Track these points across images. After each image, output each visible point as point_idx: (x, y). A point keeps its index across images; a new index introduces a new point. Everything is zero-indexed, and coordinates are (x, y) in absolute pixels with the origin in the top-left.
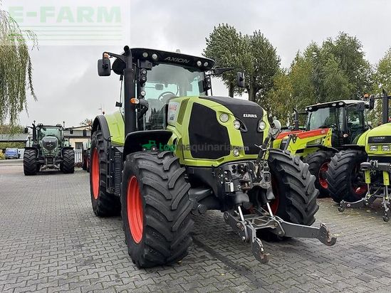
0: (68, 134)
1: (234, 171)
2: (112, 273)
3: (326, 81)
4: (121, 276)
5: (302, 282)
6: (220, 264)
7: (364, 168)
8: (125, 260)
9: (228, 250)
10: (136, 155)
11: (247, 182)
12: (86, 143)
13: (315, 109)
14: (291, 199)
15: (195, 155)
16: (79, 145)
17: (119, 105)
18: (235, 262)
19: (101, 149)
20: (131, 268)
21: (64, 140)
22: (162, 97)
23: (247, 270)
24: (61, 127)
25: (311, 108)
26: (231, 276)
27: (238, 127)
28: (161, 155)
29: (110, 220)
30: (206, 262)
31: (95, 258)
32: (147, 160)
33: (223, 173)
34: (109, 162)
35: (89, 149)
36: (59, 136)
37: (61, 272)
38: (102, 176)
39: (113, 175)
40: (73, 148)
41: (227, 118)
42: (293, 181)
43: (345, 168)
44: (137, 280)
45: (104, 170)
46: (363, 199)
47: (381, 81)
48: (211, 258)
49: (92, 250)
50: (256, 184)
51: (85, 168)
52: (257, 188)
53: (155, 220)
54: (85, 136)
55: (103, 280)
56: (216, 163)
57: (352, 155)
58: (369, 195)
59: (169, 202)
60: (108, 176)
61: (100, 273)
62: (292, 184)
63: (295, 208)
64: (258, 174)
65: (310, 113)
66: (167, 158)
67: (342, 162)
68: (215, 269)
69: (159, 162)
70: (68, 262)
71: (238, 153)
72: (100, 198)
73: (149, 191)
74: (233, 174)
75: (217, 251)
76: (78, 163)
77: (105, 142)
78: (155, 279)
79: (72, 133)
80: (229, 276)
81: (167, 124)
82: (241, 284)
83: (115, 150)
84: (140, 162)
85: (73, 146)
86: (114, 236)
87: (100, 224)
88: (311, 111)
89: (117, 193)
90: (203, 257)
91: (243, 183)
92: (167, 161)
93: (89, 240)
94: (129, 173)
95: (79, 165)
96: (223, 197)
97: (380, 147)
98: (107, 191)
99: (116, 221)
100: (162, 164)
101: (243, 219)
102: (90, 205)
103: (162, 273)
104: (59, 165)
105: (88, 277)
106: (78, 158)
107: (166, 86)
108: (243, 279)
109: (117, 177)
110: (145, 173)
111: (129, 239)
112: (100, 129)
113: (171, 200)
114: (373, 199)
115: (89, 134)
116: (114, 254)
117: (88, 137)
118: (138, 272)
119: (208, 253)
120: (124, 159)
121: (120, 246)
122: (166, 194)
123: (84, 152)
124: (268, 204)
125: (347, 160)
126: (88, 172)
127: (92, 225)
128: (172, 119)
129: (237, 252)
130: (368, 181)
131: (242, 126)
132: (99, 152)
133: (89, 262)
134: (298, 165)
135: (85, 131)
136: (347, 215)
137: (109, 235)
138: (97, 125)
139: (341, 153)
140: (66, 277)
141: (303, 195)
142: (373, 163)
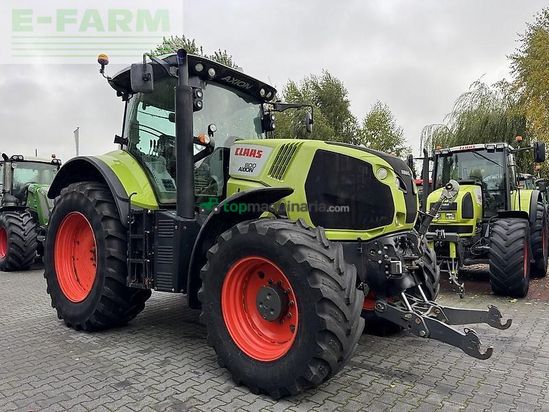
1: (396, 246)
11: (415, 260)
19: (105, 214)
26: (405, 387)
27: (398, 185)
33: (381, 249)
39: (152, 258)
41: (386, 174)
56: (367, 235)
59: (343, 293)
68: (374, 381)
72: (101, 298)
73: (320, 277)
74: (396, 249)
91: (409, 261)
96: (381, 283)
97: (443, 215)
100: (316, 238)
108: (422, 388)
109: (162, 261)
122: (341, 280)
124: (419, 287)
131: (402, 186)
132: (98, 219)
142: (439, 233)
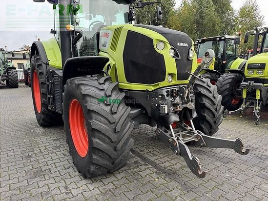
0: (10, 56)
1: (167, 96)
2: (61, 184)
3: (205, 21)
4: (70, 187)
5: (221, 183)
6: (151, 169)
7: (243, 87)
8: (71, 170)
9: (154, 155)
10: (77, 80)
11: (178, 105)
12: (26, 64)
13: (203, 41)
14: (205, 115)
15: (130, 79)
16: (21, 65)
17: (53, 32)
18: (163, 165)
19: (41, 71)
20: (78, 178)
21: (7, 62)
22: (92, 26)
23: (175, 173)
24: (3, 50)
25: (201, 41)
26: (163, 181)
27: (172, 54)
28: (102, 80)
29: (52, 130)
30: (140, 167)
31: (44, 168)
32: (89, 86)
33: (158, 97)
34: (48, 83)
35: (29, 69)
36: (3, 58)
37: (13, 187)
38: (43, 95)
39: (54, 95)
40: (15, 68)
41: (163, 46)
42: (207, 100)
43: (228, 86)
44: (84, 190)
45: (44, 90)
46: (240, 109)
47: (241, 23)
48: (143, 163)
49: (40, 161)
50: (184, 105)
51: (27, 84)
52: (186, 109)
53: (101, 143)
54: (24, 58)
55: (53, 193)
56: (151, 88)
57: (233, 76)
58: (243, 106)
59: (113, 125)
60: (49, 96)
61: (50, 185)
62: (207, 103)
63: (208, 122)
64: (188, 97)
65: (199, 44)
66: (107, 83)
67: (226, 82)
68: (149, 174)
69: (101, 87)
70: (19, 175)
71: (171, 79)
72: (43, 113)
73: (94, 115)
74: (167, 98)
75: (146, 155)
76: (21, 80)
77: (44, 66)
78: (100, 188)
79: (13, 55)
80: (162, 181)
81: (99, 51)
82: (174, 189)
83: (53, 73)
84: (82, 87)
85: (16, 66)
86: (58, 145)
87: (44, 134)
88: (200, 43)
89: (58, 111)
90: (136, 162)
91: (175, 105)
92: (108, 86)
93: (37, 150)
94: (71, 96)
95: (21, 81)
96: (157, 117)
97: (255, 72)
98: (49, 108)
99: (58, 130)
100: (104, 90)
101: (174, 135)
102: (34, 116)
103: (106, 181)
104: (5, 81)
105: (39, 191)
106: (21, 76)
107: (94, 17)
108: (173, 184)
109: (57, 97)
110: (88, 99)
111: (73, 151)
112: (38, 53)
113: (114, 123)
114: (247, 108)
115: (28, 57)
116: (60, 164)
117: (28, 59)
118: (84, 182)
119: (139, 159)
120: (64, 82)
121: (65, 155)
122: (110, 117)
123: (25, 71)
124: (191, 121)
125: (230, 81)
126: (30, 87)
127: (38, 135)
128: (104, 46)
129: (162, 156)
130: (244, 96)
131: (176, 55)
132: (38, 74)
133: (38, 173)
134: (210, 87)
135: (24, 55)
136: (228, 120)
137: (53, 144)
138: (35, 50)
139: (224, 75)
140: (18, 192)
141: (214, 111)
142: (250, 83)
